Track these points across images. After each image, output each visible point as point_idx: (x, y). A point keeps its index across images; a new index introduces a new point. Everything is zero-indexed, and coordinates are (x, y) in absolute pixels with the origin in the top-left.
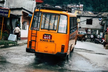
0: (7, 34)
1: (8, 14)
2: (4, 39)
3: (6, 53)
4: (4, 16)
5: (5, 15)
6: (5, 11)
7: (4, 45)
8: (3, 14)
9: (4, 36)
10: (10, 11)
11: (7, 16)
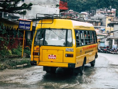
0: (29, 50)
1: (30, 27)
2: (25, 56)
3: (32, 74)
4: (25, 29)
5: (27, 28)
6: (26, 23)
7: (26, 64)
8: (24, 27)
9: (25, 52)
10: (32, 22)
11: (29, 29)
